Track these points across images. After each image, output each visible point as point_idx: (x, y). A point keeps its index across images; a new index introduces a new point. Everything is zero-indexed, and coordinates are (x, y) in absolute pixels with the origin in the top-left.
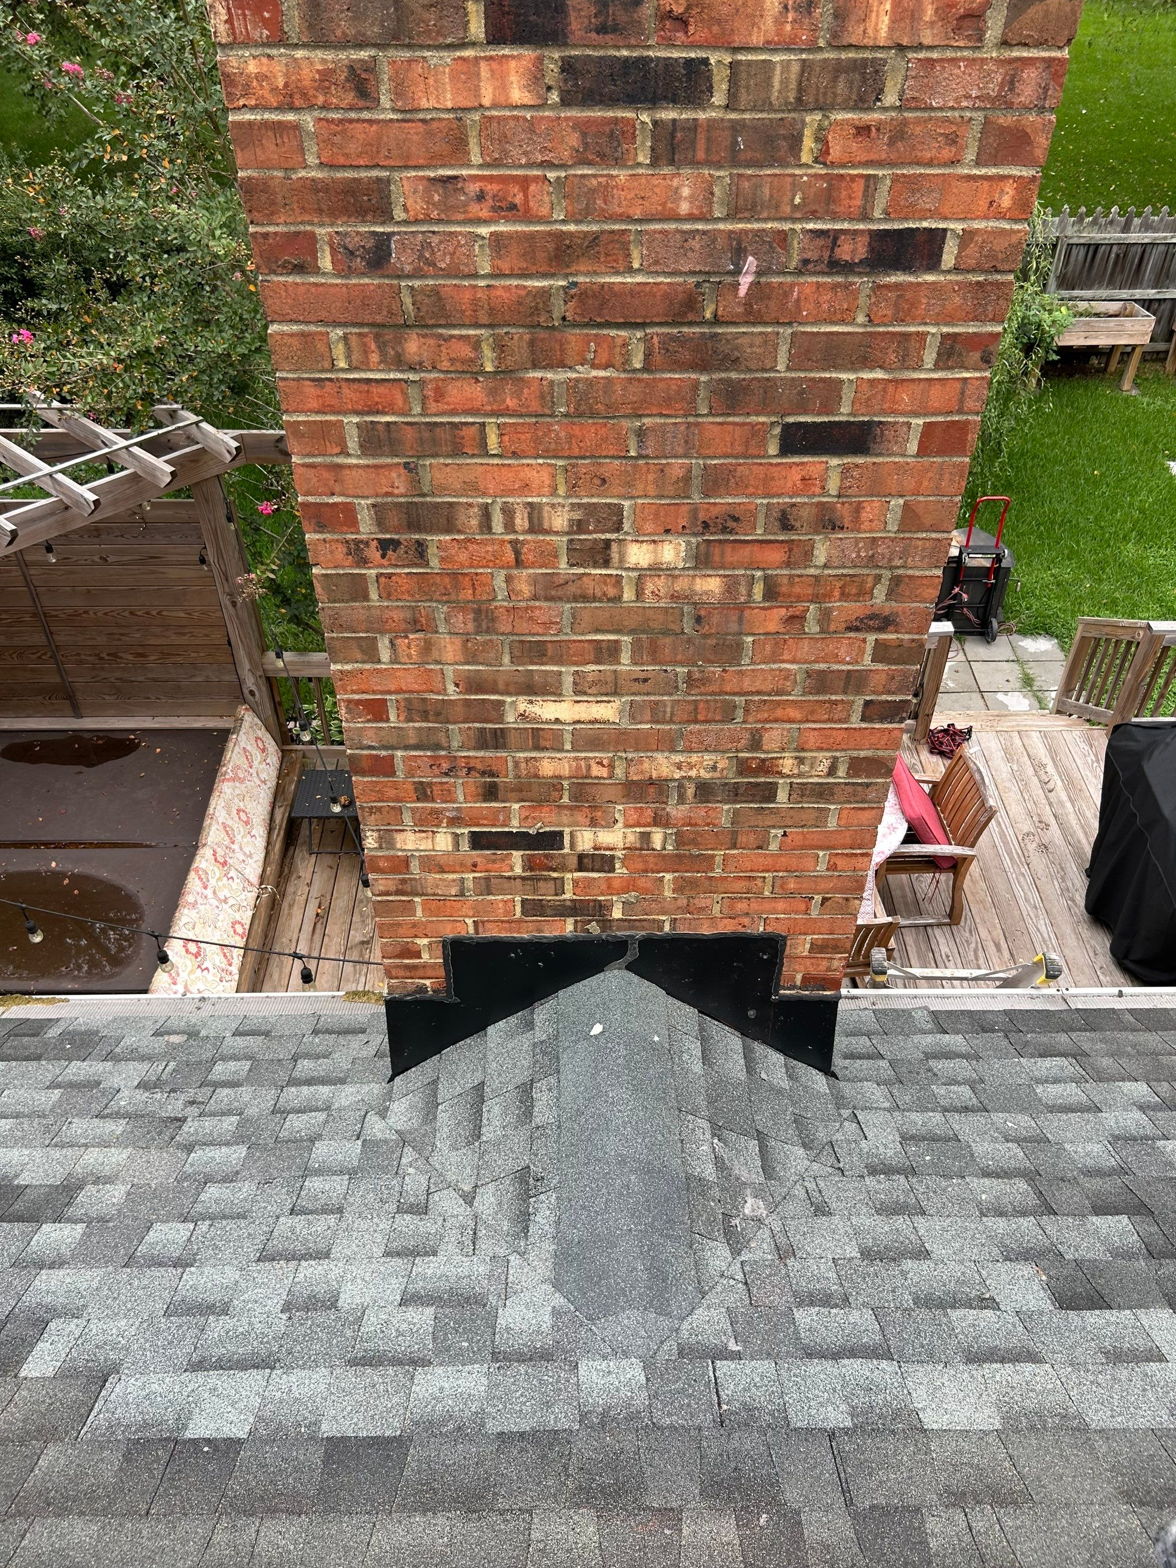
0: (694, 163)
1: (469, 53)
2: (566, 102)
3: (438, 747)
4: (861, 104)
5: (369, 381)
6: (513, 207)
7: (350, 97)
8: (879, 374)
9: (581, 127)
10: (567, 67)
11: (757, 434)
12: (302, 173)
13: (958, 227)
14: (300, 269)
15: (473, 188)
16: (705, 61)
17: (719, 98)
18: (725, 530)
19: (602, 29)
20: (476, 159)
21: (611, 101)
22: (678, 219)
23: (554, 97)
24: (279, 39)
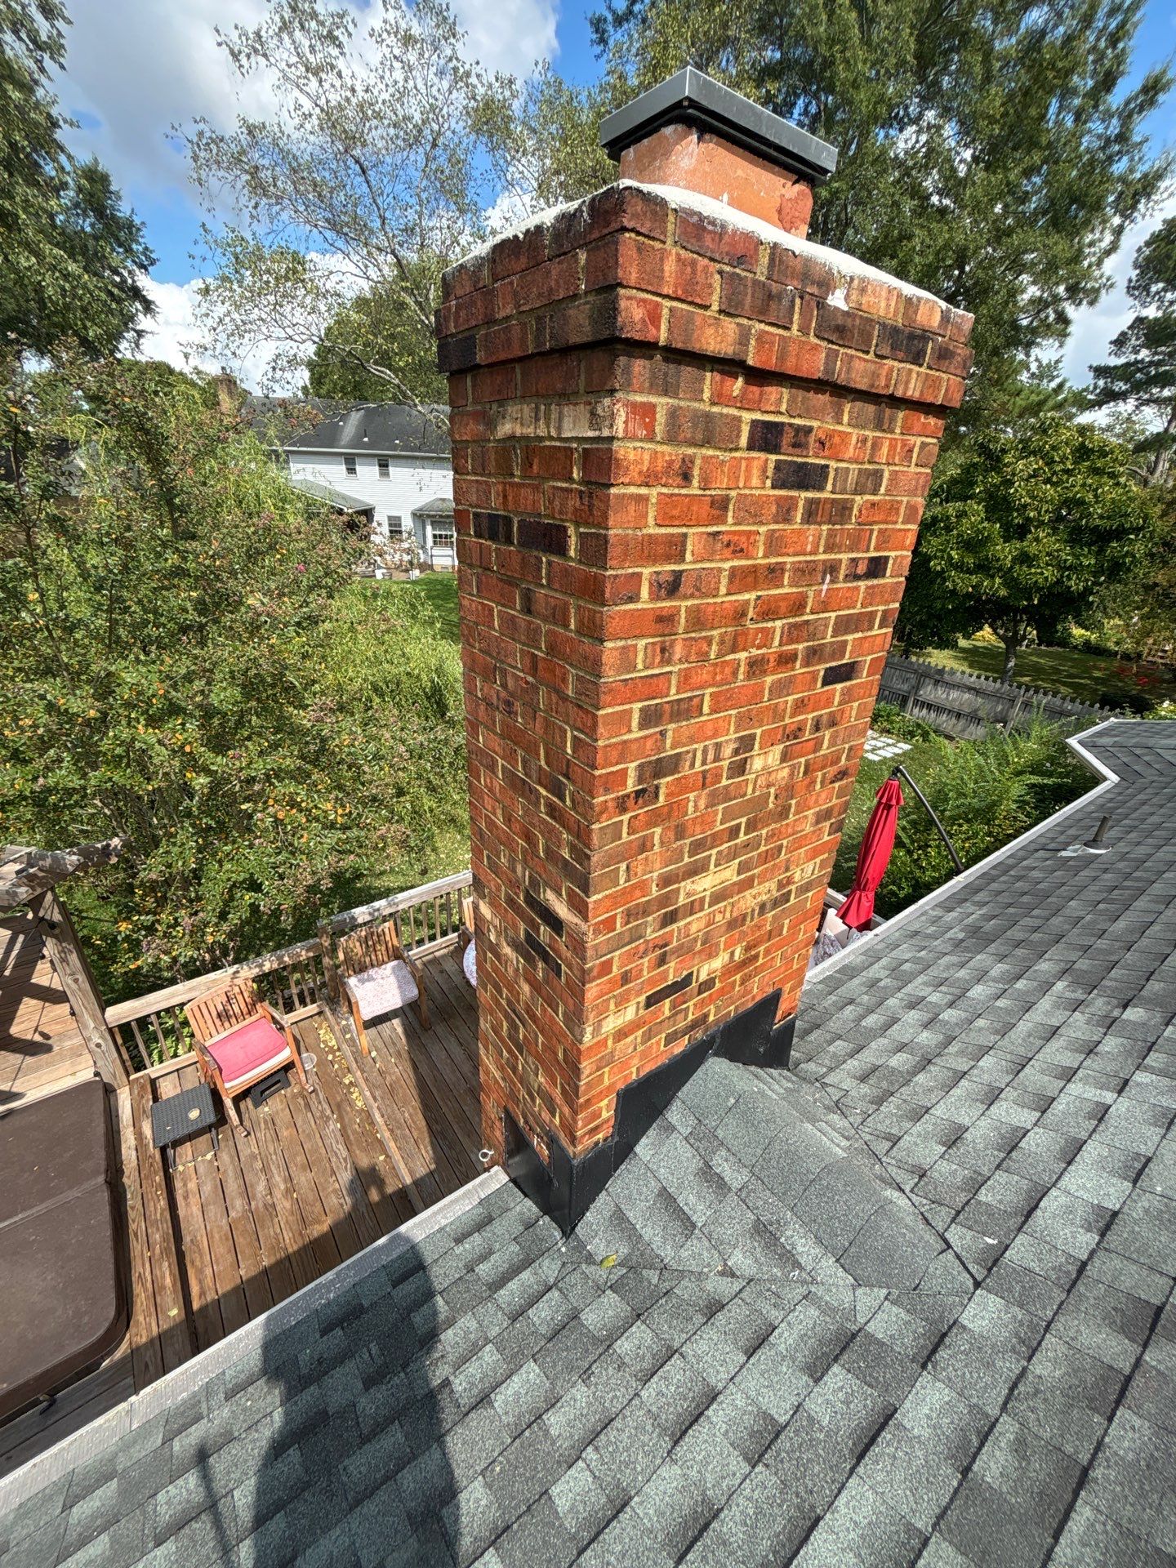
0: (815, 523)
1: (737, 454)
2: (773, 487)
3: (641, 937)
4: (875, 492)
5: (652, 676)
6: (742, 550)
7: (679, 480)
8: (860, 635)
9: (779, 499)
10: (778, 466)
11: (814, 674)
12: (645, 531)
13: (893, 554)
14: (631, 600)
15: (726, 538)
16: (827, 466)
17: (829, 487)
18: (796, 737)
19: (795, 445)
20: (730, 520)
21: (791, 488)
22: (805, 554)
23: (769, 483)
24: (650, 438)
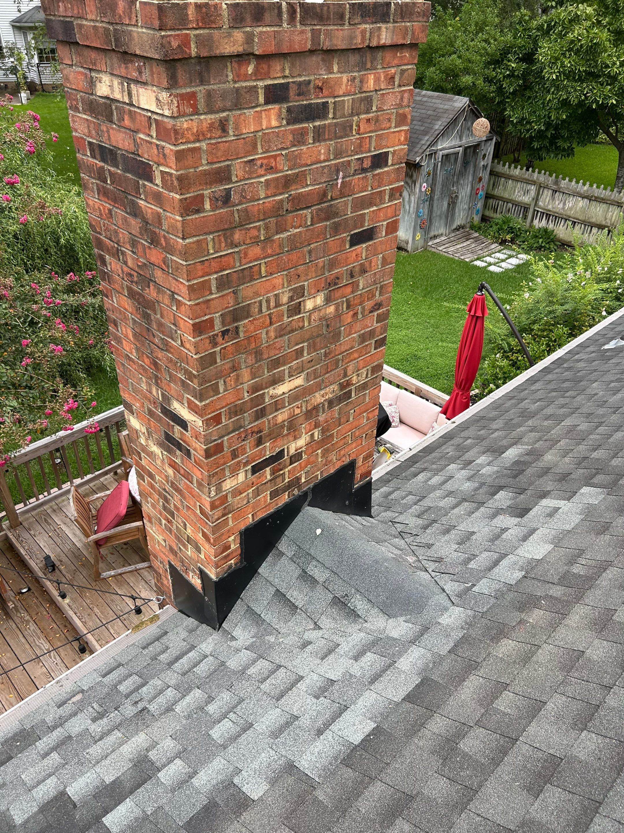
0: (325, 140)
1: (258, 109)
2: (288, 124)
3: (241, 427)
4: (368, 112)
5: (221, 256)
6: (272, 168)
7: (219, 133)
8: (375, 208)
9: (293, 132)
10: (289, 110)
11: (343, 240)
12: (201, 168)
13: (391, 149)
14: (198, 211)
15: (259, 163)
16: (327, 102)
17: (331, 116)
18: (336, 284)
19: (299, 95)
20: (260, 151)
21: (301, 121)
22: (321, 162)
23: (284, 122)
24: (196, 112)
